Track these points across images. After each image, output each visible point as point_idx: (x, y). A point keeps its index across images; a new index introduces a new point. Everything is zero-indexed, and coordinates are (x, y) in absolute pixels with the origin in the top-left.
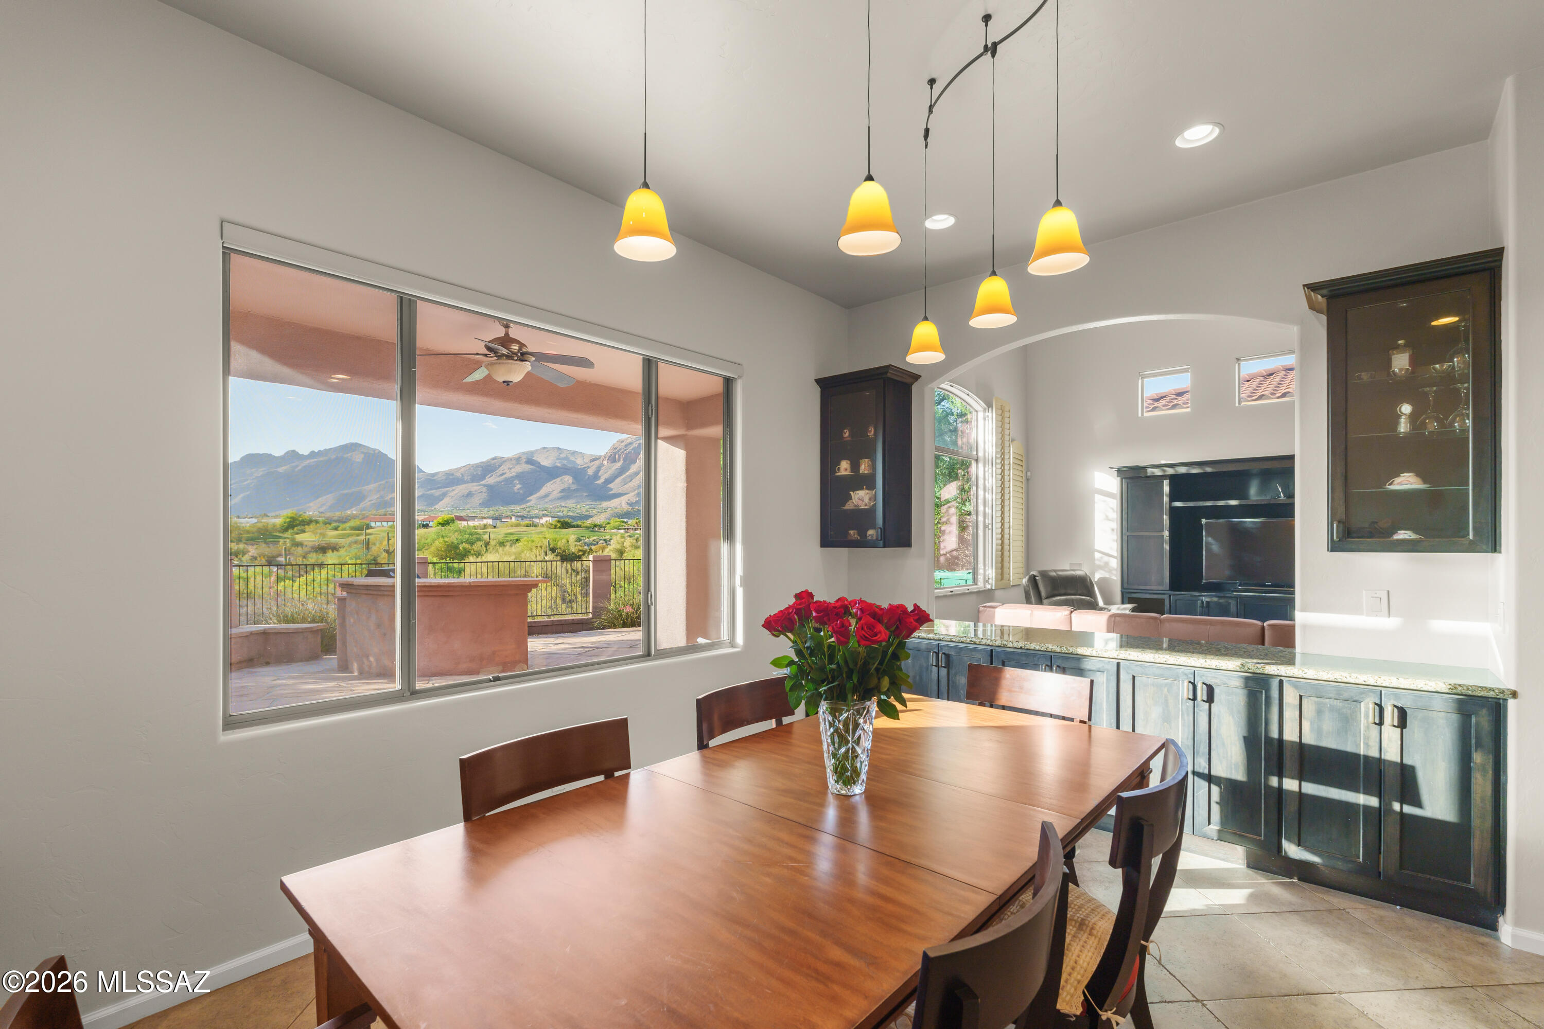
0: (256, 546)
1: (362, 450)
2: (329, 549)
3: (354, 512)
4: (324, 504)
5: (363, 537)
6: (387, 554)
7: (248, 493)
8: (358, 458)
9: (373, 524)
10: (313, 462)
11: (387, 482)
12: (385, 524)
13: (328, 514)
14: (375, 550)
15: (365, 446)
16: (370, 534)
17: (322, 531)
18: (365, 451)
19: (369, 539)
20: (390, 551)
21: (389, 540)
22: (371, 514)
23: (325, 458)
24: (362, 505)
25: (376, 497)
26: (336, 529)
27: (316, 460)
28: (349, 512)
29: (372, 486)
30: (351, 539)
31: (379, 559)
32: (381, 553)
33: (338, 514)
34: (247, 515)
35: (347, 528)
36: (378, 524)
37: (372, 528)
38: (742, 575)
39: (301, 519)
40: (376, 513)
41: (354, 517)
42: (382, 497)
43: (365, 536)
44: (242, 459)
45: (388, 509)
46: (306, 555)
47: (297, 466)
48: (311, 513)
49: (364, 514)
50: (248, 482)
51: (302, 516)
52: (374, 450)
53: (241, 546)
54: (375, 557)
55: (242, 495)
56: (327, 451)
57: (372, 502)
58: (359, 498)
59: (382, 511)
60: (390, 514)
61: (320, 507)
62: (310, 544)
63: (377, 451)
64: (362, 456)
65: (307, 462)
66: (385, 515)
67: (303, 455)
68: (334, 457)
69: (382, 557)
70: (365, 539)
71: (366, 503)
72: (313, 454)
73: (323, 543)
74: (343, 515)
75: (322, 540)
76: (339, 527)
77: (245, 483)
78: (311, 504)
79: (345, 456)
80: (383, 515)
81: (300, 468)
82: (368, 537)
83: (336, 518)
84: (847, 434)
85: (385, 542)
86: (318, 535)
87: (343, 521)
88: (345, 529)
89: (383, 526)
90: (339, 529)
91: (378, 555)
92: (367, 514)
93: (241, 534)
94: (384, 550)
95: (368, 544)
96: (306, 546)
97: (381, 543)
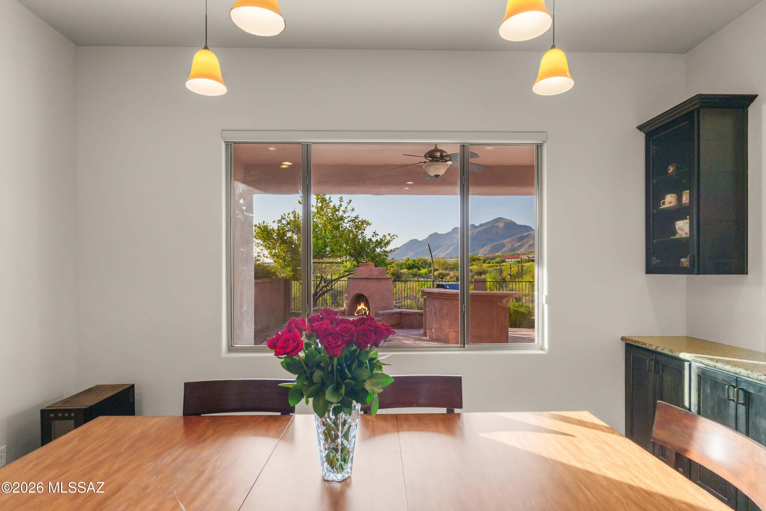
0: (453, 272)
1: (503, 221)
2: (483, 273)
3: (499, 254)
4: (486, 250)
5: (498, 267)
6: (510, 276)
7: (454, 246)
8: (501, 225)
9: (507, 260)
10: (481, 229)
11: (515, 237)
12: (513, 260)
13: (487, 256)
14: (504, 274)
15: (504, 219)
16: (503, 266)
17: (480, 264)
18: (505, 222)
19: (501, 268)
20: (512, 275)
21: (511, 268)
22: (507, 255)
23: (487, 227)
24: (503, 250)
25: (510, 246)
26: (489, 263)
27: (482, 228)
28: (497, 254)
29: (508, 240)
30: (494, 268)
31: (506, 279)
32: (507, 275)
33: (491, 255)
34: (454, 257)
35: (494, 263)
36: (510, 260)
37: (506, 262)
38: (547, 295)
39: (473, 258)
40: (510, 254)
41: (499, 256)
42: (513, 245)
43: (500, 267)
44: (452, 230)
45: (516, 252)
46: (473, 276)
47: (474, 232)
48: (480, 255)
49: (504, 255)
50: (454, 241)
51: (474, 257)
52: (509, 220)
53: (447, 272)
54: (504, 278)
55: (452, 247)
56: (487, 223)
57: (508, 248)
58: (502, 246)
59: (513, 253)
60: (516, 255)
61: (484, 252)
62: (475, 271)
63: (510, 221)
64: (503, 224)
65: (478, 230)
66: (514, 255)
67: (477, 226)
68: (490, 226)
69: (508, 278)
70: (500, 268)
71: (505, 249)
72: (481, 225)
73: (481, 270)
74: (494, 255)
75: (481, 269)
76: (490, 262)
77: (453, 242)
78: (480, 251)
79: (495, 225)
80: (513, 255)
81: (475, 233)
82: (501, 267)
83: (490, 257)
84: (671, 169)
85: (509, 270)
86: (479, 266)
87: (493, 259)
88: (493, 263)
89: (512, 261)
90: (491, 263)
91: (506, 277)
92: (505, 255)
93: (448, 266)
94: (509, 274)
95: (501, 271)
96: (473, 272)
97: (507, 270)
